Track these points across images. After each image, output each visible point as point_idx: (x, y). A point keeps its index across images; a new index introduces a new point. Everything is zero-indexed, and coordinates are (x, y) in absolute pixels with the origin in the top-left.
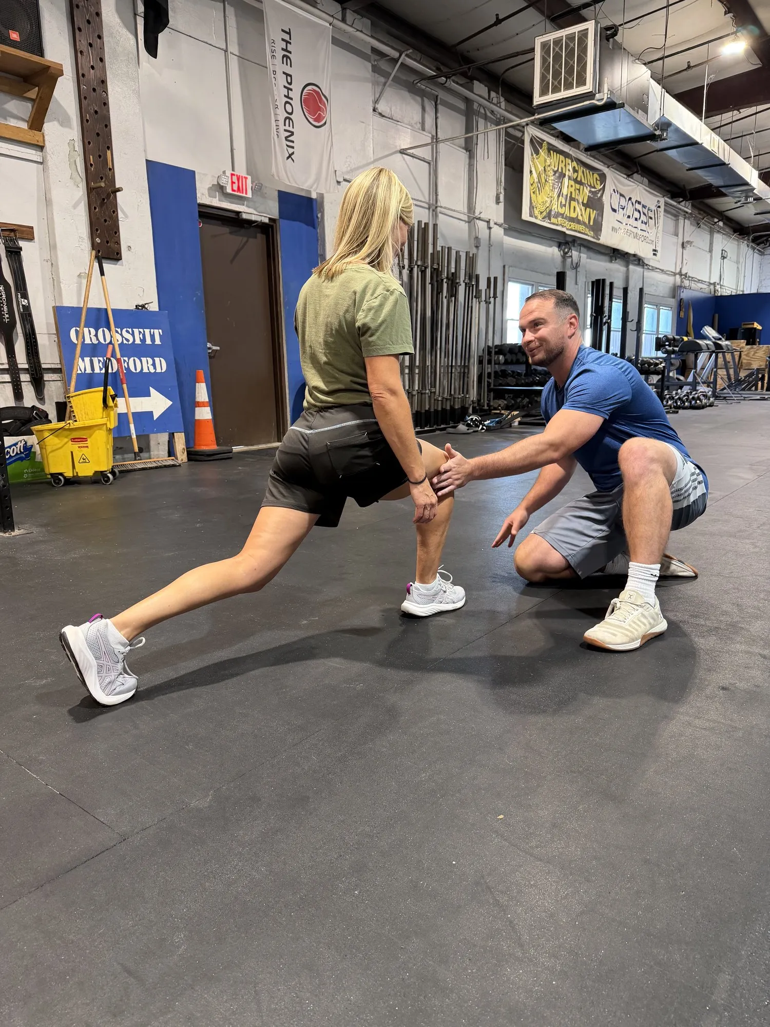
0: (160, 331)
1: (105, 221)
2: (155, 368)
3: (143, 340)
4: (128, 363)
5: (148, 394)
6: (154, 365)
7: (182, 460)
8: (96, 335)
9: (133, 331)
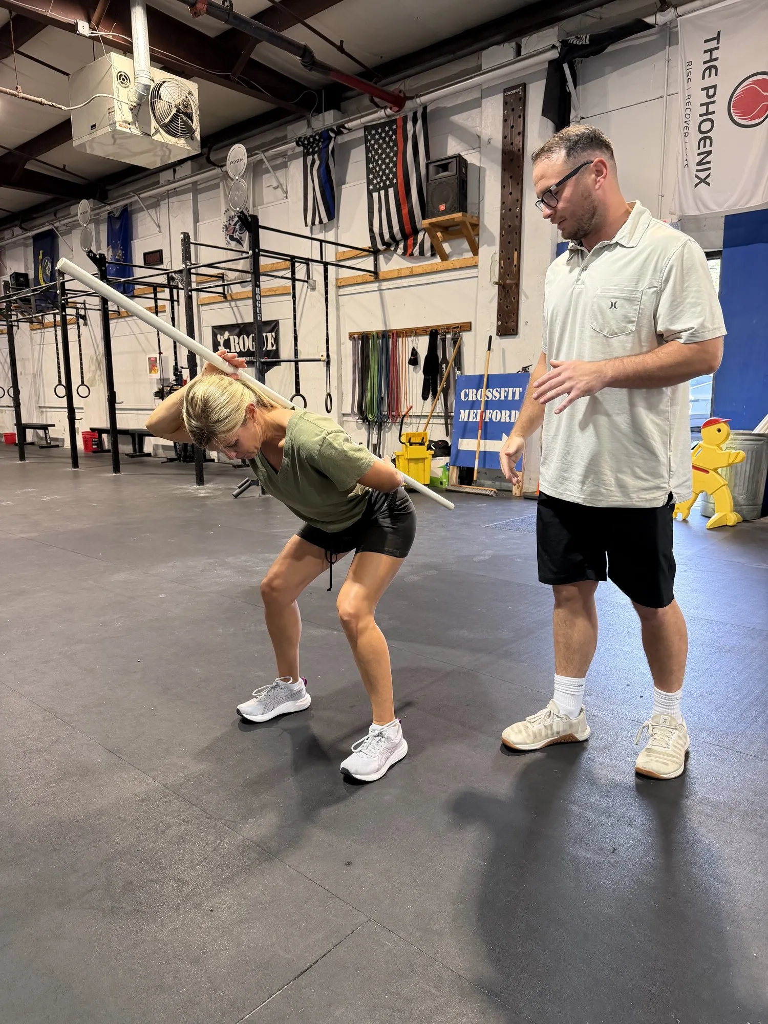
0: (521, 389)
1: (507, 307)
2: (510, 419)
3: (506, 397)
4: (492, 415)
5: (500, 439)
6: (510, 416)
7: (516, 494)
8: (476, 395)
9: (500, 390)
